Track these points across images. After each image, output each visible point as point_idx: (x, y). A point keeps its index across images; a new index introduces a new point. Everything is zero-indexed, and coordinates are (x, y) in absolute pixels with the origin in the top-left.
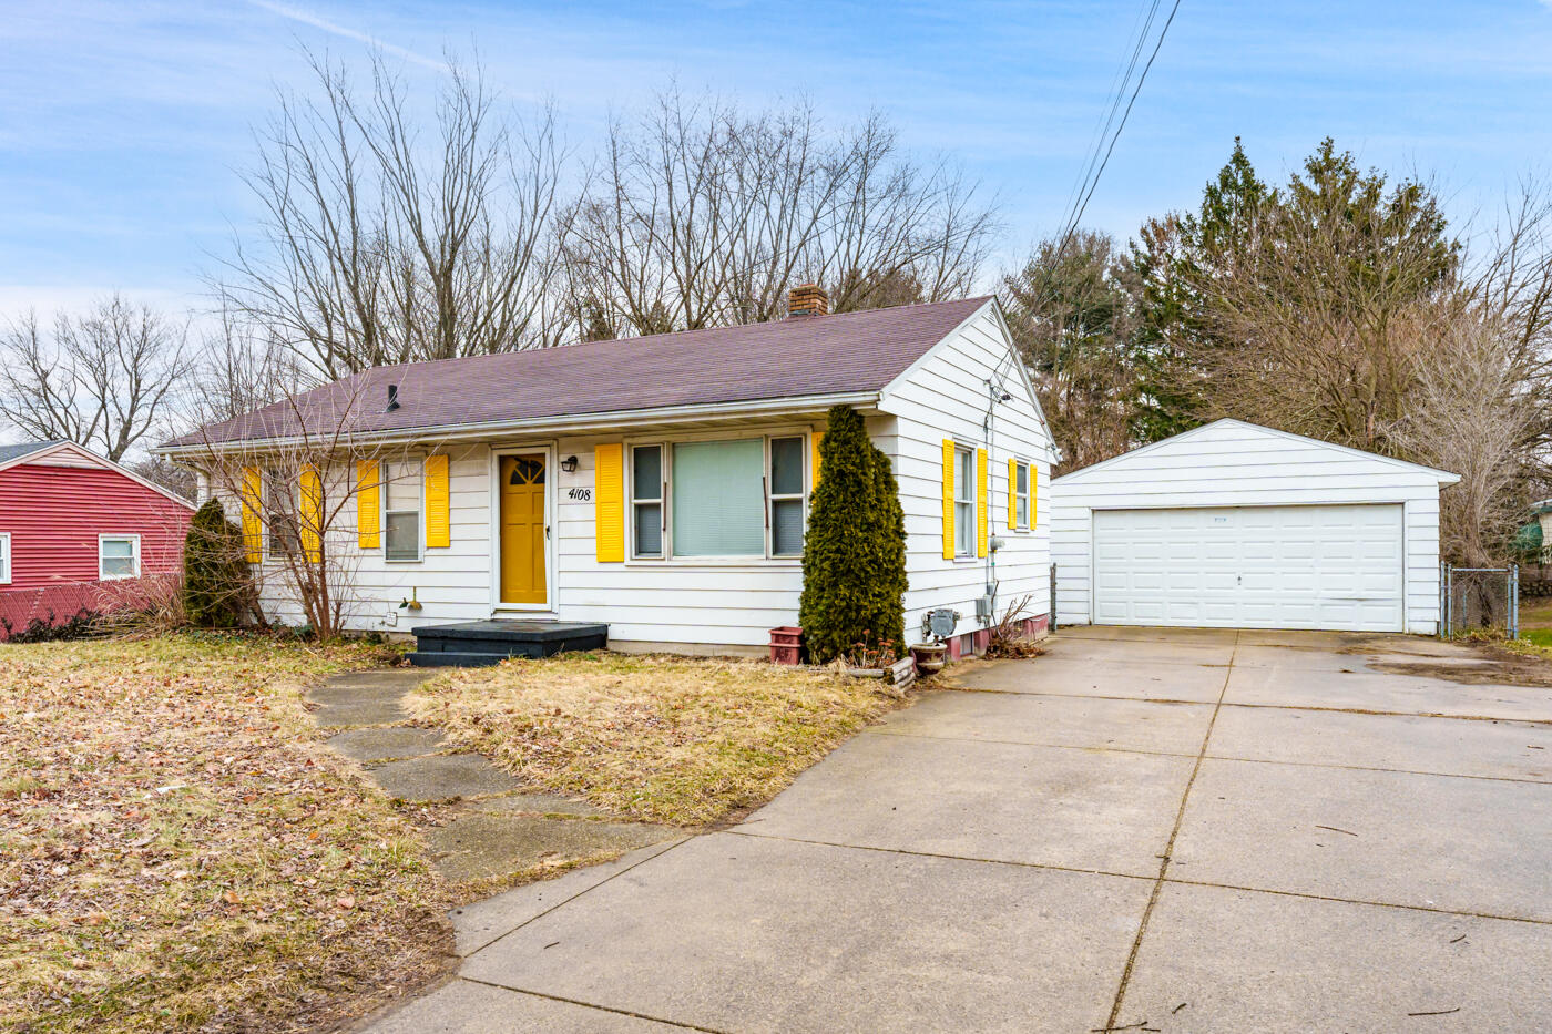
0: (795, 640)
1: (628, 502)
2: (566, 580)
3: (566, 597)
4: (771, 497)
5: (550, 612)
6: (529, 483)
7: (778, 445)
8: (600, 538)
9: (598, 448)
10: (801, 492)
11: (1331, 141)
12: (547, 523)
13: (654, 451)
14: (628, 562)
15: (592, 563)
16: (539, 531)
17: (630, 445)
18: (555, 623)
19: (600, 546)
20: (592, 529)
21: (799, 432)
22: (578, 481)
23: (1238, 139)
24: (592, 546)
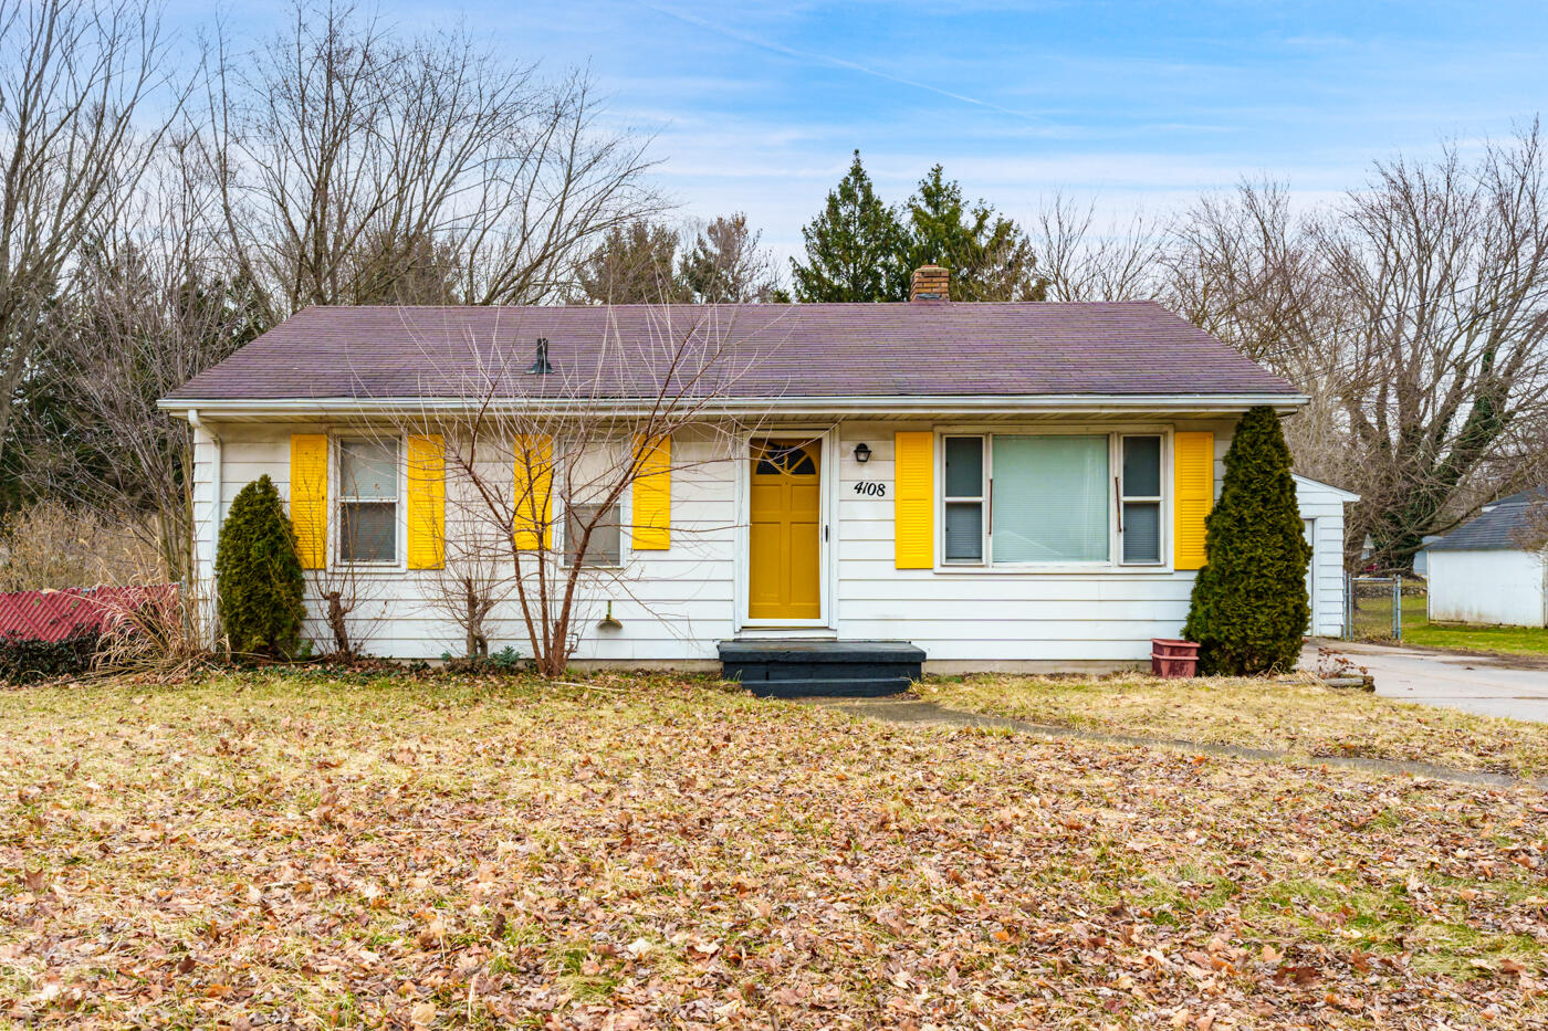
0: (1194, 652)
1: (938, 497)
2: (847, 590)
3: (848, 610)
4: (1123, 499)
5: (827, 628)
6: (786, 473)
7: (1132, 443)
8: (898, 541)
9: (899, 436)
10: (1158, 494)
11: (940, 169)
12: (824, 522)
13: (975, 444)
14: (938, 569)
15: (888, 570)
16: (810, 529)
17: (941, 435)
18: (834, 641)
19: (899, 550)
20: (889, 531)
21: (1158, 430)
22: (868, 473)
23: (857, 152)
24: (889, 551)
